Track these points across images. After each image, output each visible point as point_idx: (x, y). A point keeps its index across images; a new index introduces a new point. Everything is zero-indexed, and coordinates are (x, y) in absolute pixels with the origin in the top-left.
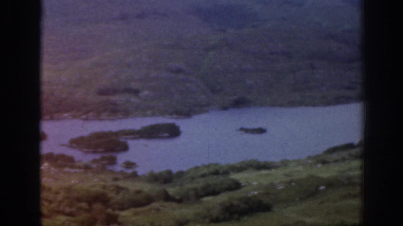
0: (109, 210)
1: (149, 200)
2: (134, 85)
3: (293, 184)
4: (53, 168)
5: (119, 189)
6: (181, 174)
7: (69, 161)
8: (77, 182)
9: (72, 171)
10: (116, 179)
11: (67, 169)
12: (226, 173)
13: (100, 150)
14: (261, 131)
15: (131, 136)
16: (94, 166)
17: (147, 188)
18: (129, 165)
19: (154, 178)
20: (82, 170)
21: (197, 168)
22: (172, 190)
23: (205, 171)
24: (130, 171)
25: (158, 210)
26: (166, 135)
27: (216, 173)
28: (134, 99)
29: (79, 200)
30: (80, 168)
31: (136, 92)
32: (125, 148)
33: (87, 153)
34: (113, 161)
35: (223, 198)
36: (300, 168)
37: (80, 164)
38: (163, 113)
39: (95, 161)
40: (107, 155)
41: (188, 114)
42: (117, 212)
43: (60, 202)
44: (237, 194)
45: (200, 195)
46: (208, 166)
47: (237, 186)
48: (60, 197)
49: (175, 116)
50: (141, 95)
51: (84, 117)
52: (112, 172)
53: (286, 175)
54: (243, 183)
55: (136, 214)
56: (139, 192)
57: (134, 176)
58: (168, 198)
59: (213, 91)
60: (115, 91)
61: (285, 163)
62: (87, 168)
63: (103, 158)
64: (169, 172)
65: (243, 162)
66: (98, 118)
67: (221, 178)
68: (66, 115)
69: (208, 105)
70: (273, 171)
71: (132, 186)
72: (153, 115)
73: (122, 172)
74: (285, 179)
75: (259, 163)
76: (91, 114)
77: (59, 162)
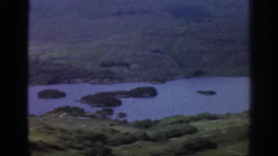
0: (106, 146)
1: (133, 140)
2: (127, 60)
3: (233, 130)
4: (69, 117)
5: (114, 132)
6: (157, 122)
7: (81, 112)
8: (86, 126)
9: (83, 118)
10: (112, 125)
11: (79, 117)
12: (188, 121)
13: (102, 105)
14: (212, 93)
15: (124, 96)
16: (98, 115)
17: (133, 131)
18: (122, 115)
19: (138, 125)
20: (89, 118)
21: (168, 118)
22: (150, 133)
23: (173, 120)
24: (122, 119)
25: (139, 146)
26: (148, 95)
27: (181, 122)
28: (126, 70)
29: (86, 138)
30: (87, 116)
31: (127, 65)
32: (119, 103)
33: (93, 106)
34: (111, 112)
35: (184, 139)
36: (238, 119)
37: (88, 114)
38: (146, 80)
39: (99, 112)
40: (107, 108)
41: (162, 81)
42: (111, 148)
43: (73, 140)
44: (194, 136)
45: (169, 136)
46: (176, 117)
47: (194, 130)
48: (73, 136)
49: (154, 82)
50: (131, 67)
51: (92, 81)
52: (110, 119)
53: (228, 124)
54: (199, 128)
55: (124, 149)
56: (127, 134)
57: (125, 123)
58: (146, 138)
59: (180, 65)
60: (113, 64)
61: (228, 116)
62: (93, 117)
63: (104, 110)
64: (149, 121)
65: (199, 115)
66: (101, 82)
67: (184, 125)
68: (79, 80)
69: (176, 75)
70: (220, 120)
71: (123, 130)
72: (139, 81)
73: (117, 120)
74: (228, 126)
75: (211, 115)
76: (96, 80)
77: (74, 113)
